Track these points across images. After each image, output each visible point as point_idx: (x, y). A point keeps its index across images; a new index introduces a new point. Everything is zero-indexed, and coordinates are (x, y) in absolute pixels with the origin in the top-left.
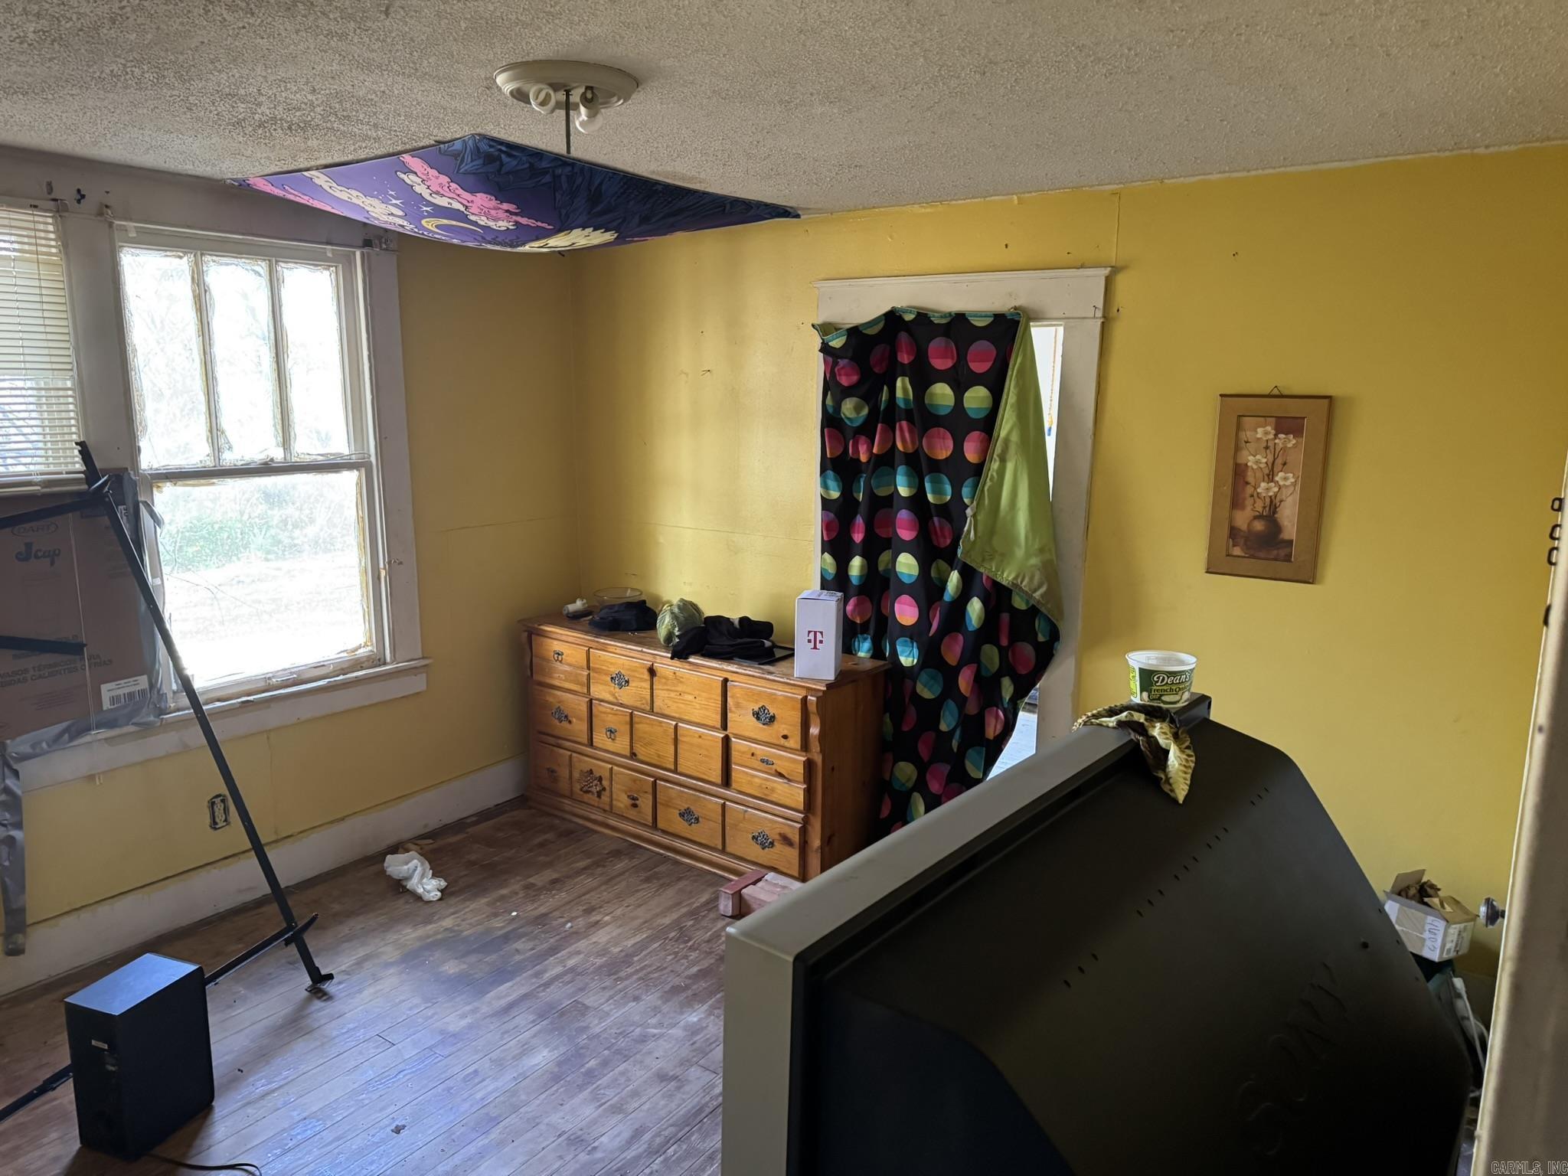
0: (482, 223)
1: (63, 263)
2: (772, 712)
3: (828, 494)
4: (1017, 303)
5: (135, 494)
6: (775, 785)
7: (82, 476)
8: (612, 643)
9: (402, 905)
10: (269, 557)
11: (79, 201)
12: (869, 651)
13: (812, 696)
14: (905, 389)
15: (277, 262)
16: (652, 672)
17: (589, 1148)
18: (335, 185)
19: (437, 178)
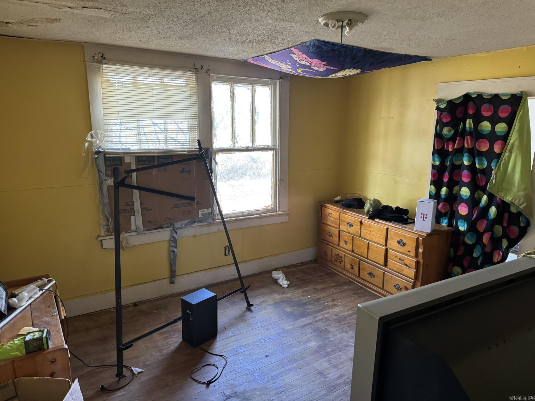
0: (315, 69)
1: (197, 87)
2: (405, 242)
3: (435, 163)
4: (522, 90)
5: (211, 156)
6: (404, 268)
7: (198, 149)
8: (348, 212)
9: (275, 287)
10: (252, 178)
11: (202, 69)
12: (447, 223)
13: (420, 237)
14: (470, 124)
15: (254, 85)
16: (361, 223)
17: (325, 377)
18: (271, 59)
19: (302, 55)
